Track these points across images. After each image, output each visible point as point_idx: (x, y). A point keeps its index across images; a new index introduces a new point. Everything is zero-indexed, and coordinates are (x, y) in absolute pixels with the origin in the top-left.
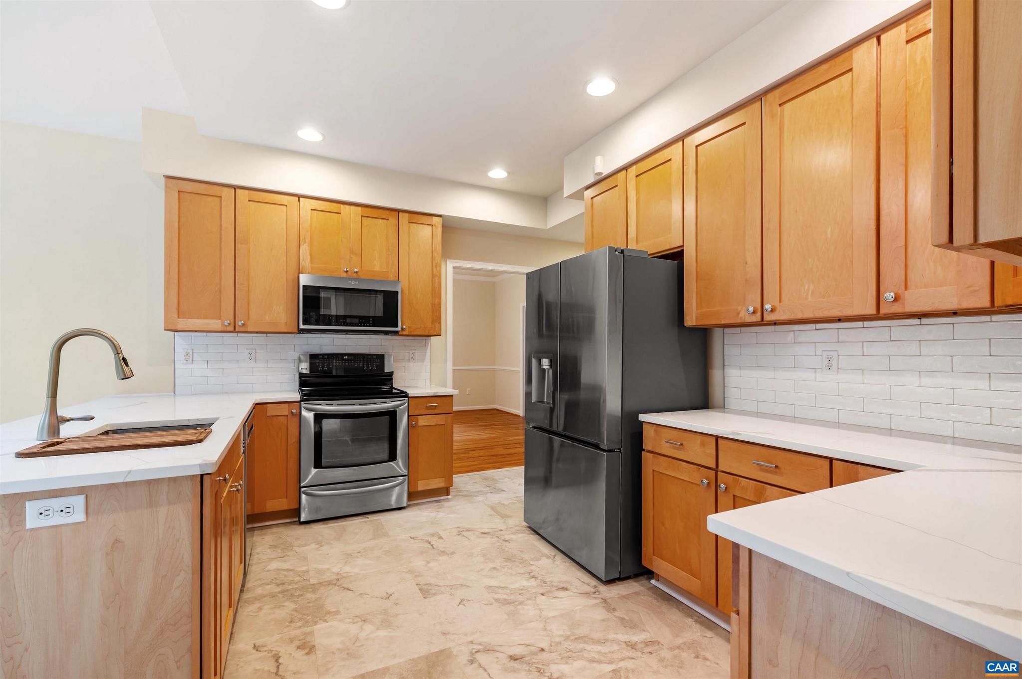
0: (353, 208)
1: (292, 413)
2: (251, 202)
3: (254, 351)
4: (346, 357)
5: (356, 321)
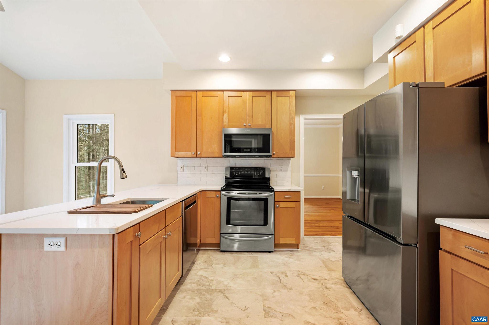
0: (248, 93)
1: (217, 196)
2: (203, 97)
3: (207, 166)
4: (247, 169)
5: (249, 150)
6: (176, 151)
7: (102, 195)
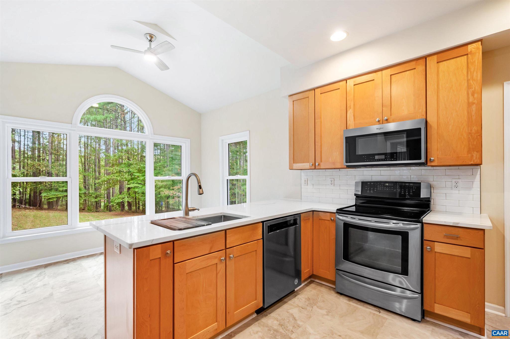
1: (331, 219)
2: (322, 94)
3: (333, 179)
4: (387, 184)
5: (383, 157)
6: (294, 163)
7: (189, 209)
